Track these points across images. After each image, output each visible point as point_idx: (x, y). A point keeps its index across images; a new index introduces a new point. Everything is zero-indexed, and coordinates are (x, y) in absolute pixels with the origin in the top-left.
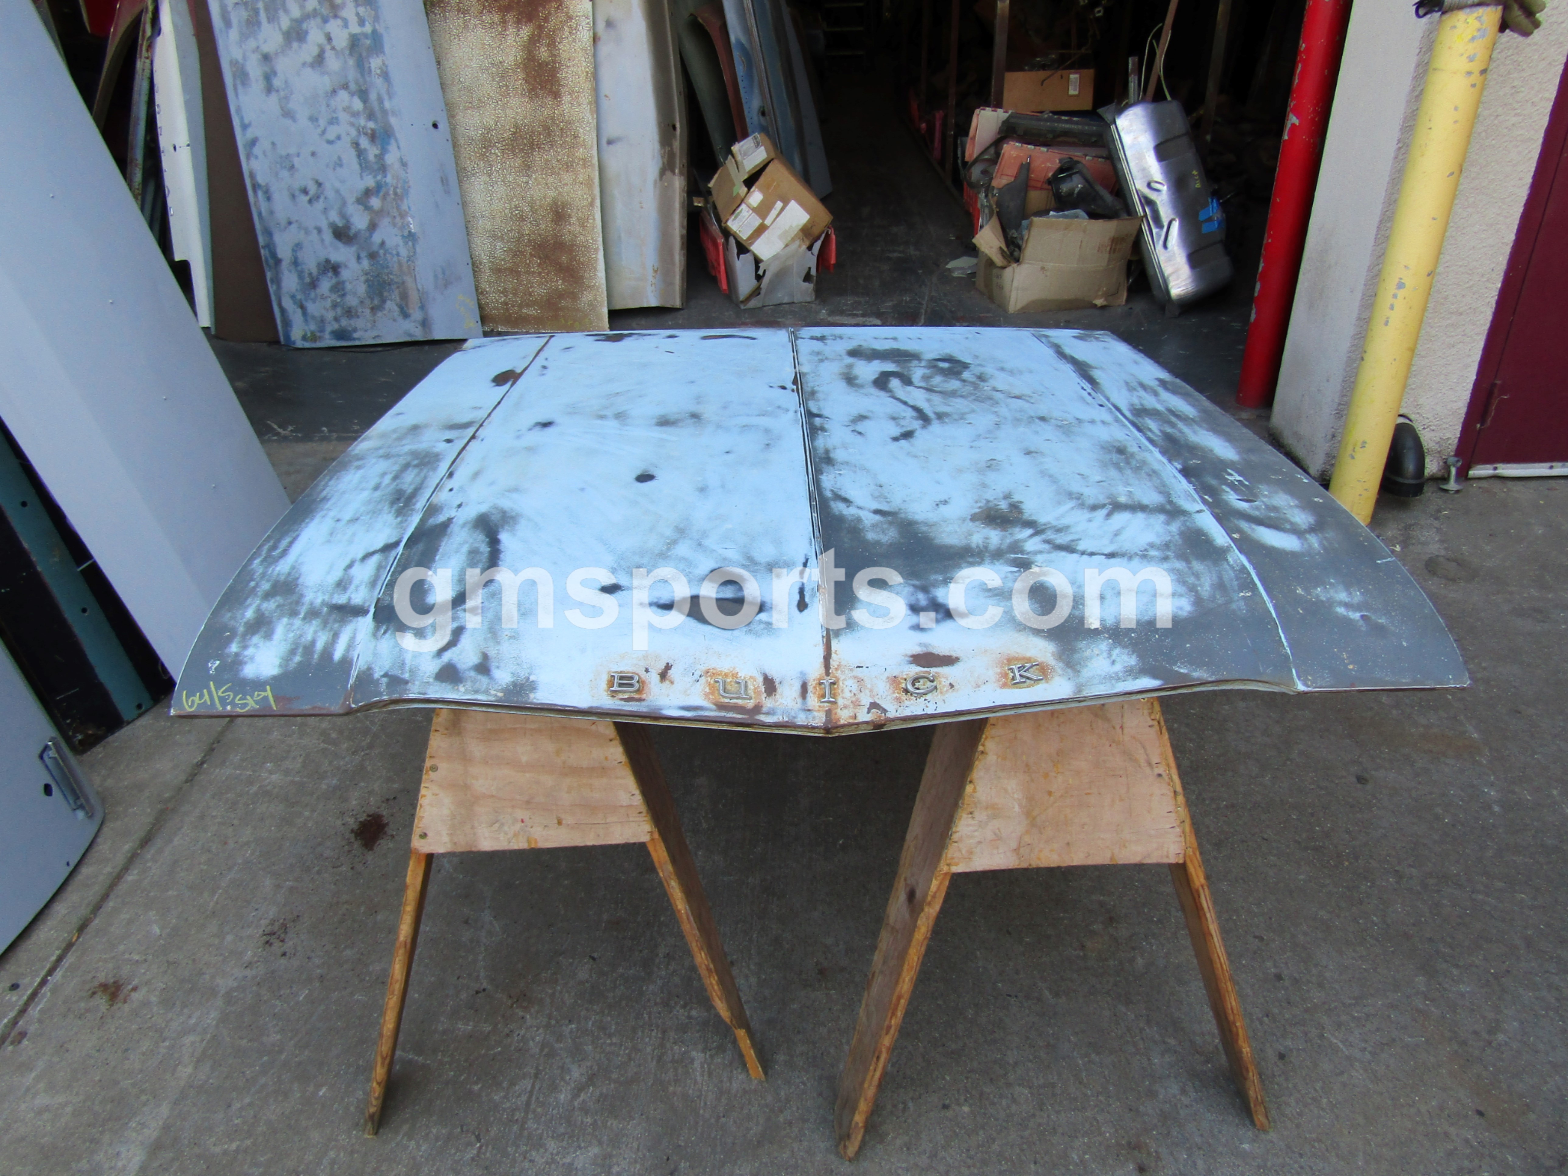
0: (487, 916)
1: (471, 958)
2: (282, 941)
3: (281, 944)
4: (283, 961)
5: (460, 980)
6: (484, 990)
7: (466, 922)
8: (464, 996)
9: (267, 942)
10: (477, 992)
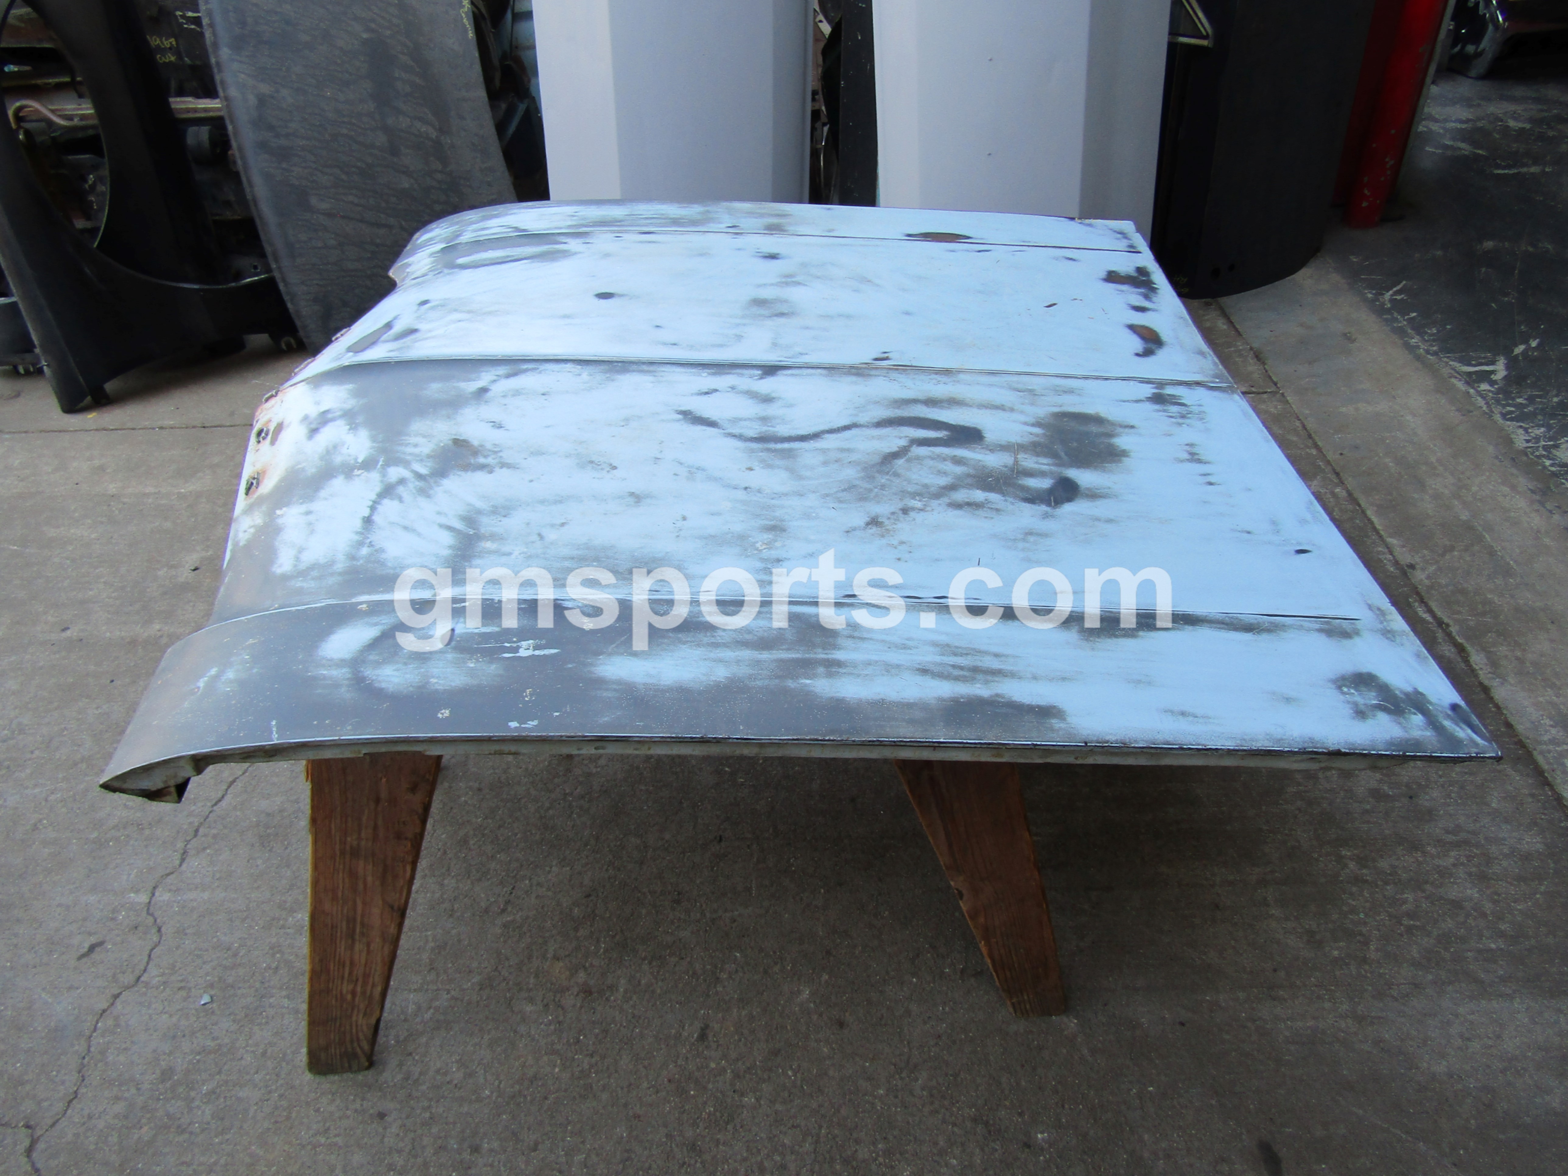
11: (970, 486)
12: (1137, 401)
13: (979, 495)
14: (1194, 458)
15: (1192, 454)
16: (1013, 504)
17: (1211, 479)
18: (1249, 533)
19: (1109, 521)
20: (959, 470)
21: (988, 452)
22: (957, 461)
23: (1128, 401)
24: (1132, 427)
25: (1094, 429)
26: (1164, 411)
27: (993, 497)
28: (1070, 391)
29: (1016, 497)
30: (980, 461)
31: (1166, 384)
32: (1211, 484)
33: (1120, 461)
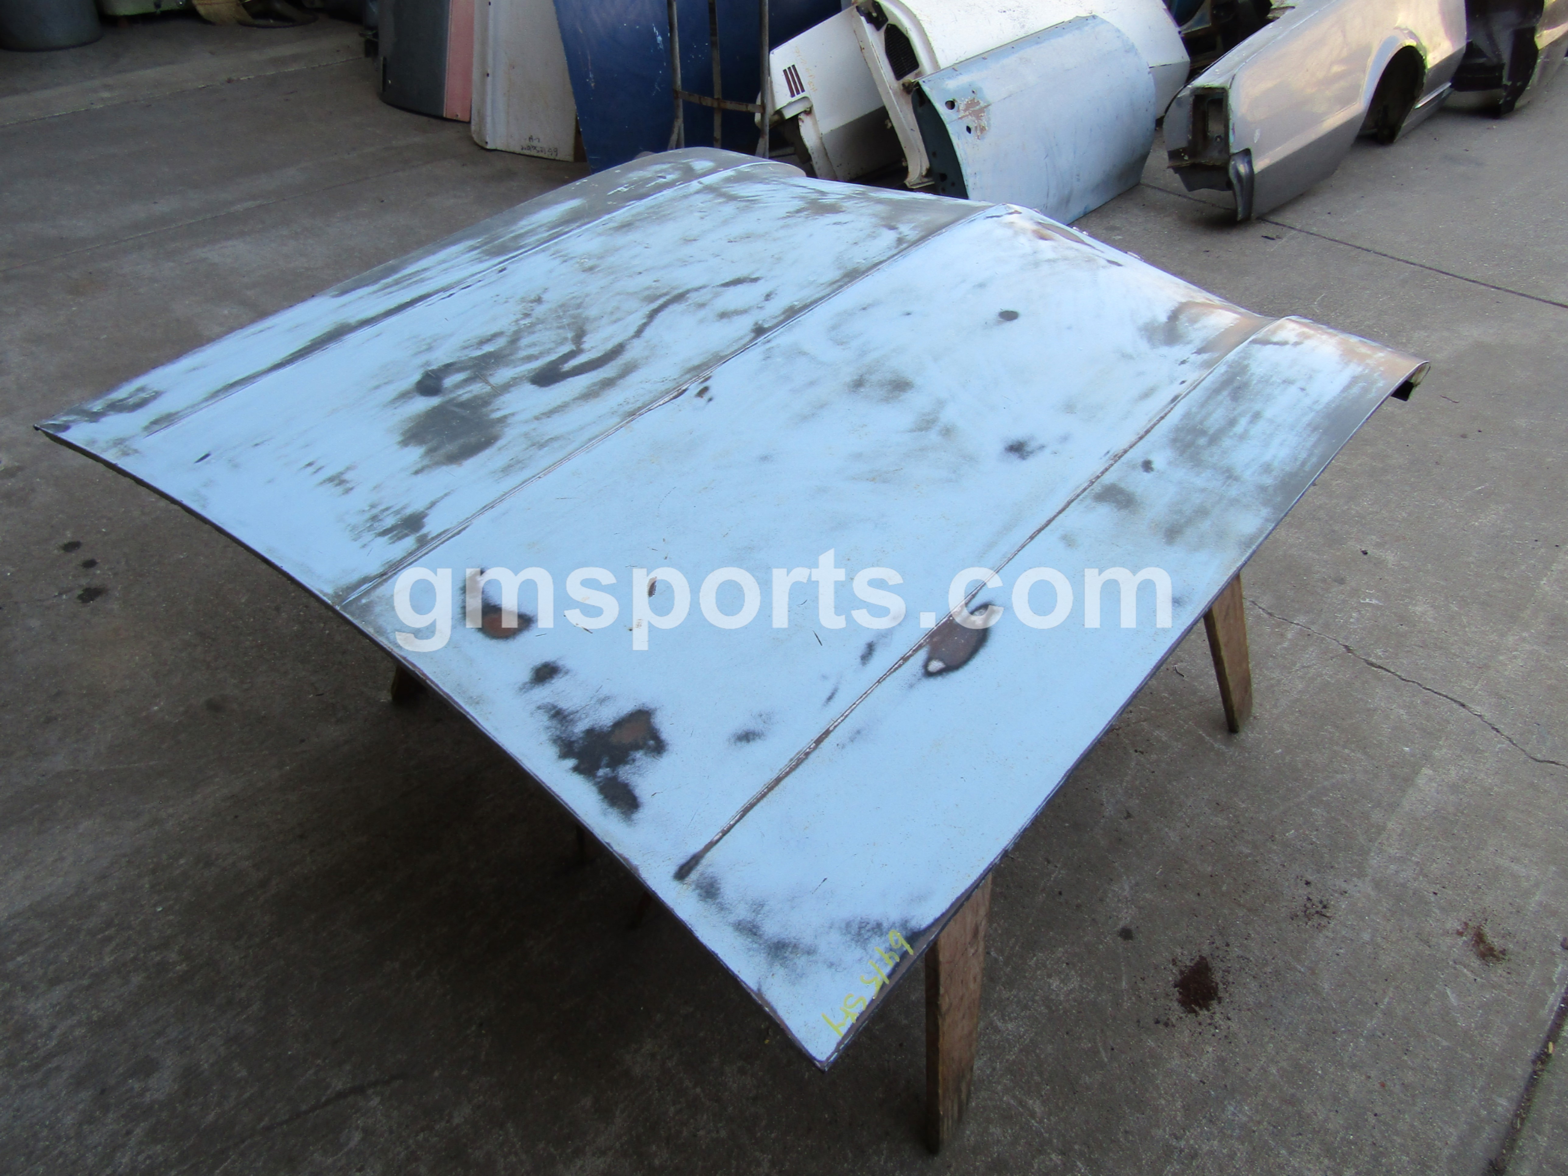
0: (1109, 810)
1: (1137, 783)
2: (1309, 899)
3: (1311, 897)
4: (1310, 878)
5: (1152, 770)
6: (1136, 751)
7: (1129, 816)
8: (1154, 757)
9: (1325, 907)
10: (1142, 753)
11: (501, 349)
12: (433, 505)
13: (488, 348)
14: (338, 480)
15: (342, 482)
16: (459, 357)
17: (311, 469)
18: (257, 445)
19: (377, 387)
20: (522, 354)
21: (516, 376)
22: (530, 358)
23: (442, 498)
24: (417, 472)
25: (451, 448)
26: (397, 512)
27: (479, 353)
28: (507, 470)
29: (461, 362)
30: (515, 367)
31: (418, 549)
32: (310, 464)
33: (403, 434)
